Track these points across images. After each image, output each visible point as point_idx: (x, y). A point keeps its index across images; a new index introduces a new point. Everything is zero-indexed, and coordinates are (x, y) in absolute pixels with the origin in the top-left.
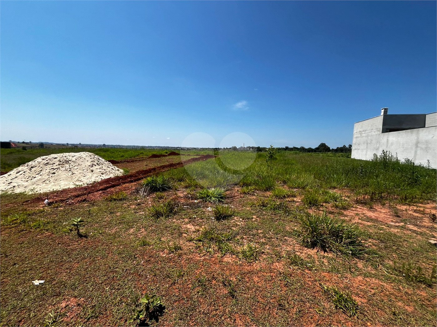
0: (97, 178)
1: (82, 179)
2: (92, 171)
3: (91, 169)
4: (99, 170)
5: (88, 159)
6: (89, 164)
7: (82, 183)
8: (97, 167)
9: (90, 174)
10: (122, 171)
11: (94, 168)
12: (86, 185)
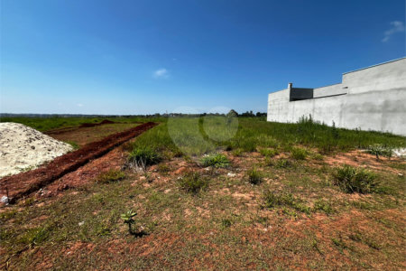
0: (47, 157)
1: (23, 159)
2: (33, 148)
3: (31, 145)
4: (42, 146)
5: (19, 131)
6: (26, 139)
7: (27, 166)
8: (37, 142)
9: (33, 152)
10: (68, 145)
11: (34, 143)
12: (36, 168)
